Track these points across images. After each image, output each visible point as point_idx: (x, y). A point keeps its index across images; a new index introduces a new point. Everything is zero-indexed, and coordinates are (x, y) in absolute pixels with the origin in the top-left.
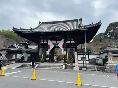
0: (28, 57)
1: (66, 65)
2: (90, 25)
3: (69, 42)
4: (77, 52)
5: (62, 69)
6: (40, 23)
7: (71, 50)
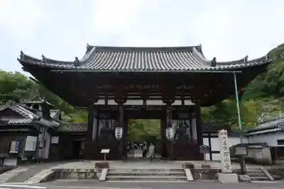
0: (52, 145)
1: (191, 167)
2: (241, 61)
3: (178, 103)
4: (226, 131)
5: (185, 179)
6: (89, 48)
7: (181, 125)
